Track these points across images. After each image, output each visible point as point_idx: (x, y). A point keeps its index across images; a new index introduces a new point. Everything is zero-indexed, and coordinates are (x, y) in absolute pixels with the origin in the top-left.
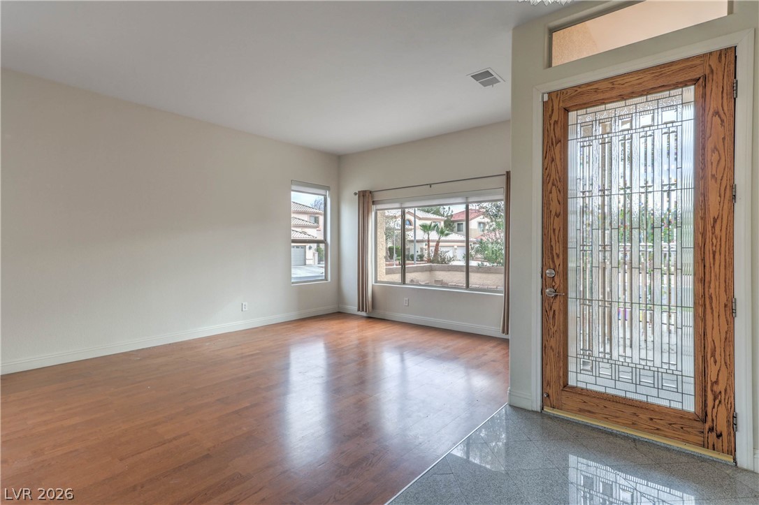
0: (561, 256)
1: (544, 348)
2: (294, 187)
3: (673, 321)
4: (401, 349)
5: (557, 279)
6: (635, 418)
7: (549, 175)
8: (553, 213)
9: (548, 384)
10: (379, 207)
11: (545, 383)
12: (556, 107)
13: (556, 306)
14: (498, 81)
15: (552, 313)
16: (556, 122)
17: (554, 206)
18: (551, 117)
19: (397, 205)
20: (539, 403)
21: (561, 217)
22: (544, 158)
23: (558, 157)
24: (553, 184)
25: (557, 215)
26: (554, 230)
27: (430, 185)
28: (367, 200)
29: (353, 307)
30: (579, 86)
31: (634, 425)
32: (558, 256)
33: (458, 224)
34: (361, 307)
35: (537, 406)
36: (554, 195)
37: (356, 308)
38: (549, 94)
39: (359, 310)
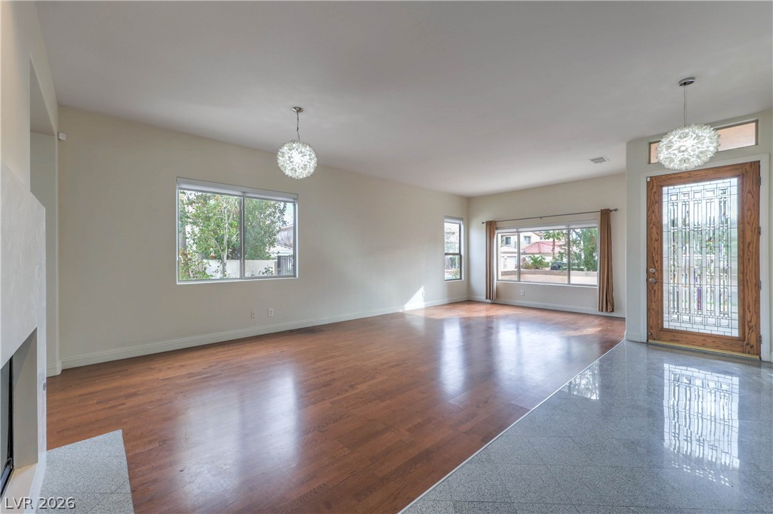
0: (659, 262)
1: (648, 309)
2: (446, 220)
3: (722, 283)
4: (518, 322)
5: (656, 273)
6: (704, 342)
7: (651, 220)
8: (654, 239)
9: (651, 328)
10: (499, 231)
11: (649, 327)
12: (655, 184)
13: (656, 288)
14: (605, 161)
15: (653, 292)
16: (655, 192)
17: (654, 236)
18: (652, 189)
19: (515, 230)
20: (646, 338)
21: (659, 242)
22: (648, 211)
23: (656, 211)
24: (654, 224)
25: (656, 240)
26: (654, 248)
27: (541, 218)
28: (491, 227)
29: (483, 297)
30: (669, 175)
31: (704, 345)
32: (657, 261)
33: (507, 238)
34: (489, 296)
35: (644, 339)
36: (654, 230)
37: (485, 298)
38: (651, 177)
39: (487, 298)
